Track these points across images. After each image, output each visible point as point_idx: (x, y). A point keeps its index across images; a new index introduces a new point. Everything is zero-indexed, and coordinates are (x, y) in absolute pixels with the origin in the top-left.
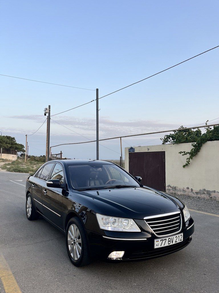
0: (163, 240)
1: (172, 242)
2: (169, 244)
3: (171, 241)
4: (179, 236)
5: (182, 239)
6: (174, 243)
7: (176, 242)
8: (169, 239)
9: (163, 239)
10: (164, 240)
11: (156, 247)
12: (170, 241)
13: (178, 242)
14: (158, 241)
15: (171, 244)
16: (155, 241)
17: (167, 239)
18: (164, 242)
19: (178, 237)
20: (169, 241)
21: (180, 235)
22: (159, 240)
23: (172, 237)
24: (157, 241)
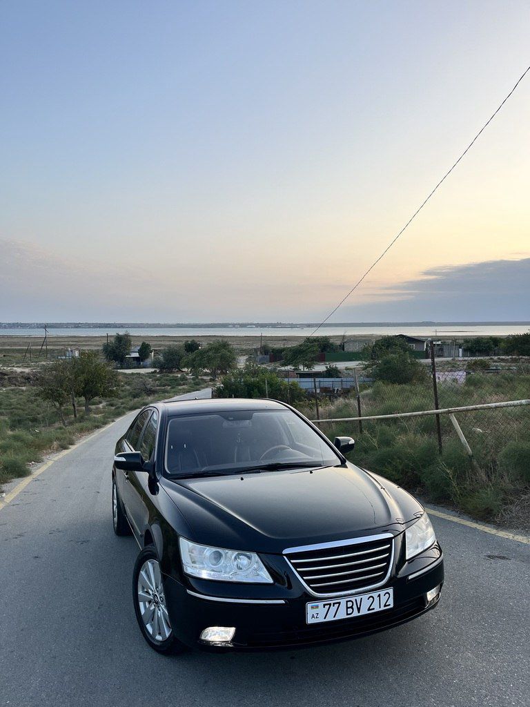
0: (330, 604)
1: (359, 610)
2: (347, 614)
3: (355, 607)
4: (379, 596)
5: (391, 602)
6: (364, 611)
7: (369, 609)
8: (347, 602)
9: (332, 602)
10: (334, 604)
11: (310, 621)
12: (352, 607)
13: (377, 609)
14: (317, 607)
15: (356, 614)
16: (309, 605)
17: (343, 601)
18: (333, 609)
19: (377, 599)
20: (347, 608)
21: (382, 593)
22: (321, 604)
23: (358, 598)
24: (312, 607)
